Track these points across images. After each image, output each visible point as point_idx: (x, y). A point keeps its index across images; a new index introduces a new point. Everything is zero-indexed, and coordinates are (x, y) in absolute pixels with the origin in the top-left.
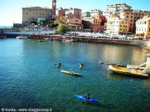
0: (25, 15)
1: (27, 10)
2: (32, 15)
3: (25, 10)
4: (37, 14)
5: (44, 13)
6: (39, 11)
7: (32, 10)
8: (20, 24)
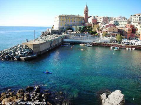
0: (61, 22)
1: (63, 17)
2: (67, 22)
3: (61, 17)
4: (71, 21)
5: (77, 20)
6: (73, 18)
7: (67, 18)
8: (57, 30)
